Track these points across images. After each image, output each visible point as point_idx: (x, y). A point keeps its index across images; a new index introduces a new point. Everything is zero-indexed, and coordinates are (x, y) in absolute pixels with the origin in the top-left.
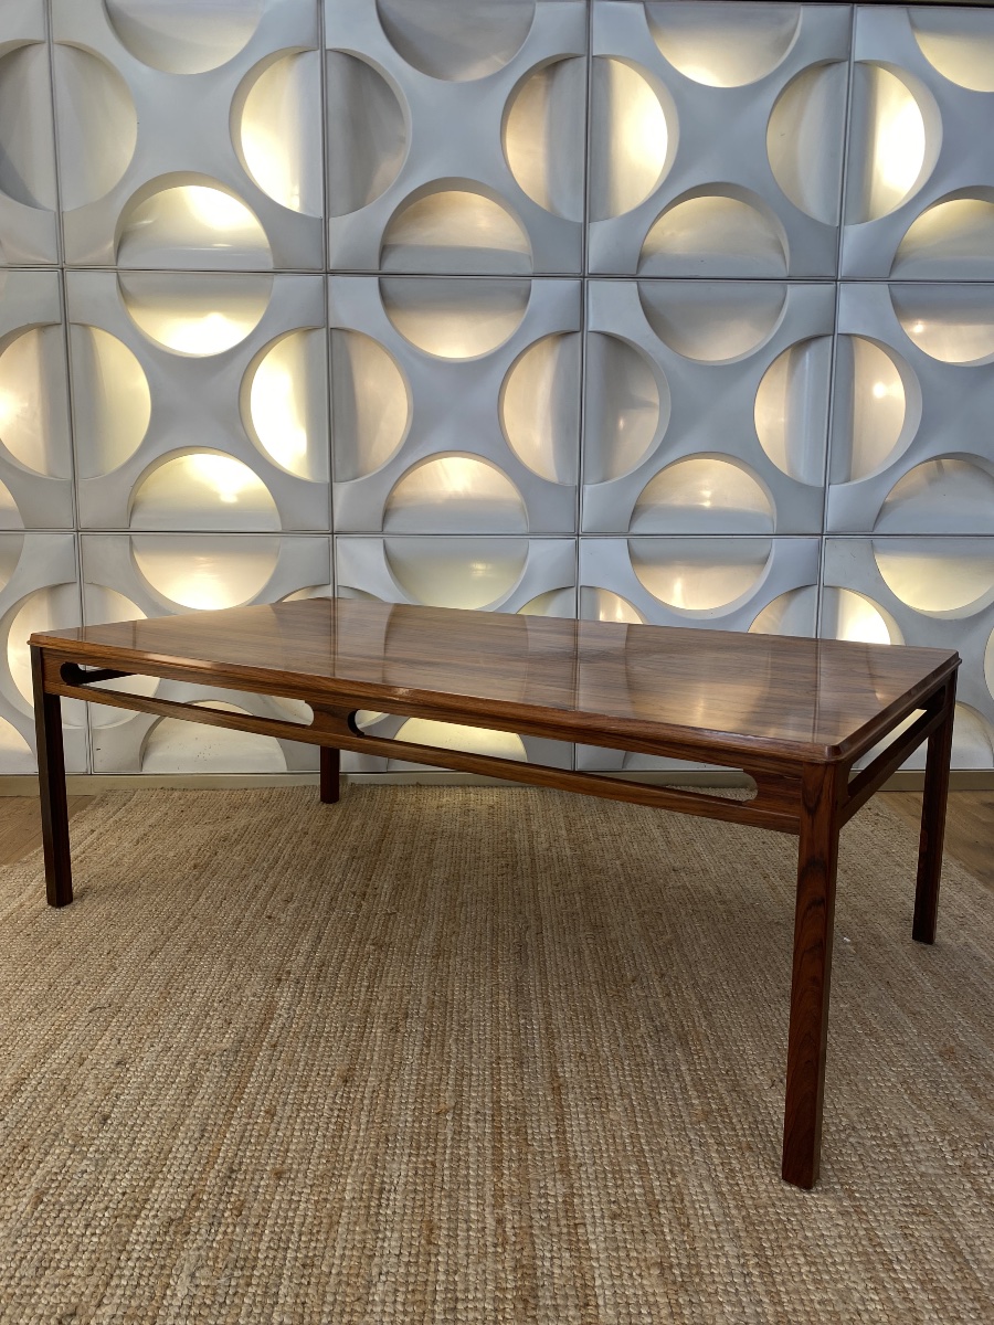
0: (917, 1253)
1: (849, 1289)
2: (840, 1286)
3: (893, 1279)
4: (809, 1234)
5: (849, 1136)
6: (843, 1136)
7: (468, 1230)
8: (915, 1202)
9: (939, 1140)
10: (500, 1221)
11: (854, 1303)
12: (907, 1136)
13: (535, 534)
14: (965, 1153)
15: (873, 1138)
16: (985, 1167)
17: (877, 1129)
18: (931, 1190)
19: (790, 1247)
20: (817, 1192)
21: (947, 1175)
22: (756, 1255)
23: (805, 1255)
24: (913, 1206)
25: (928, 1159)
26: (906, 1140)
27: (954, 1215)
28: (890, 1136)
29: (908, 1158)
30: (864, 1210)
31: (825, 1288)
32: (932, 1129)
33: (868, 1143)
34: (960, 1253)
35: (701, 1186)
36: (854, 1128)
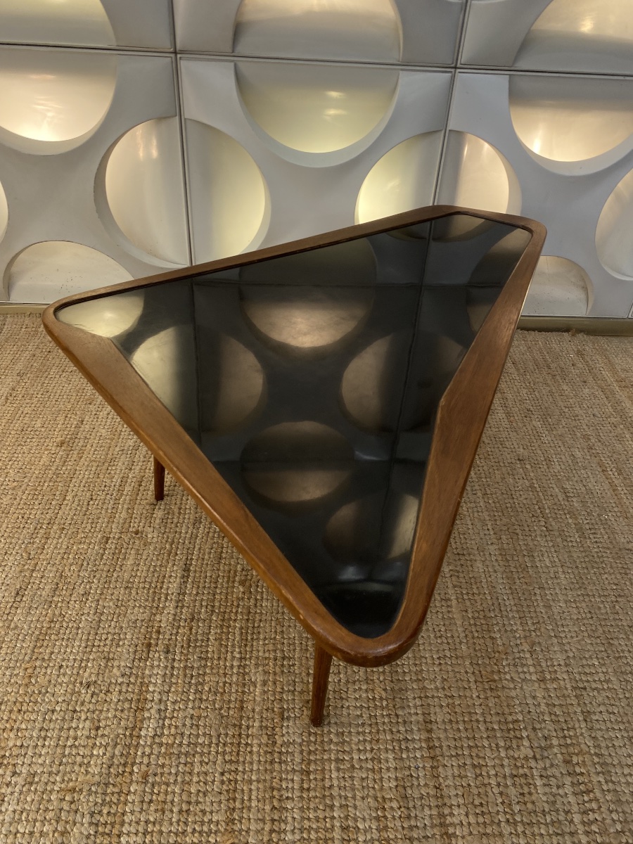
13: (408, 64)
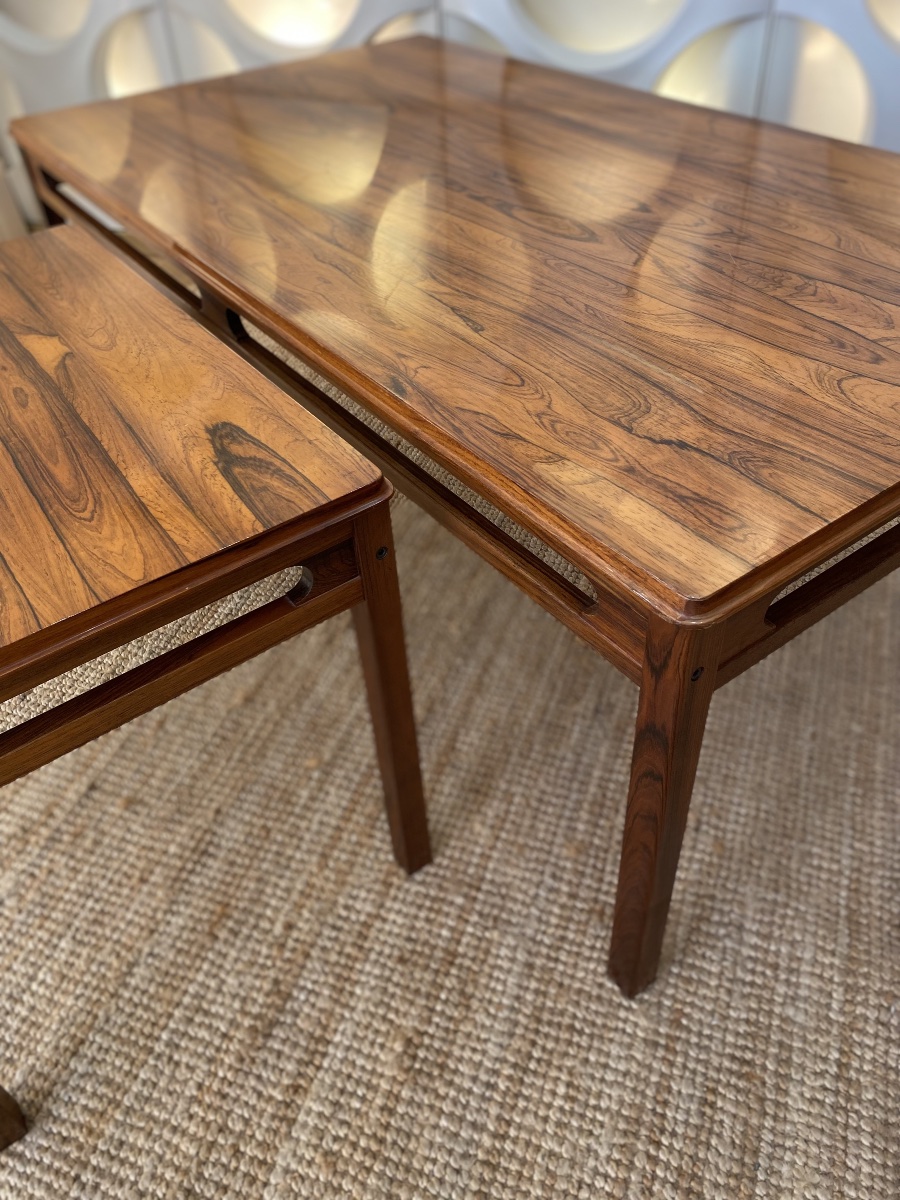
0: (703, 1133)
1: (589, 1149)
2: (582, 1142)
3: (649, 1156)
4: (592, 1058)
5: (728, 936)
6: (722, 931)
7: (255, 927)
8: (748, 1056)
9: (836, 979)
10: (289, 926)
11: (582, 1171)
12: (800, 959)
14: (859, 1010)
15: (755, 947)
16: (876, 1036)
17: (768, 937)
18: (781, 1044)
19: (560, 1069)
20: (641, 1002)
21: (817, 1030)
22: (515, 1066)
23: (569, 1085)
24: (744, 1062)
25: (806, 1000)
26: (794, 965)
27: (786, 1093)
28: (777, 953)
29: (782, 989)
30: (678, 1048)
31: (565, 1138)
32: (837, 962)
33: (746, 951)
34: (756, 1152)
35: (515, 949)
36: (740, 928)
